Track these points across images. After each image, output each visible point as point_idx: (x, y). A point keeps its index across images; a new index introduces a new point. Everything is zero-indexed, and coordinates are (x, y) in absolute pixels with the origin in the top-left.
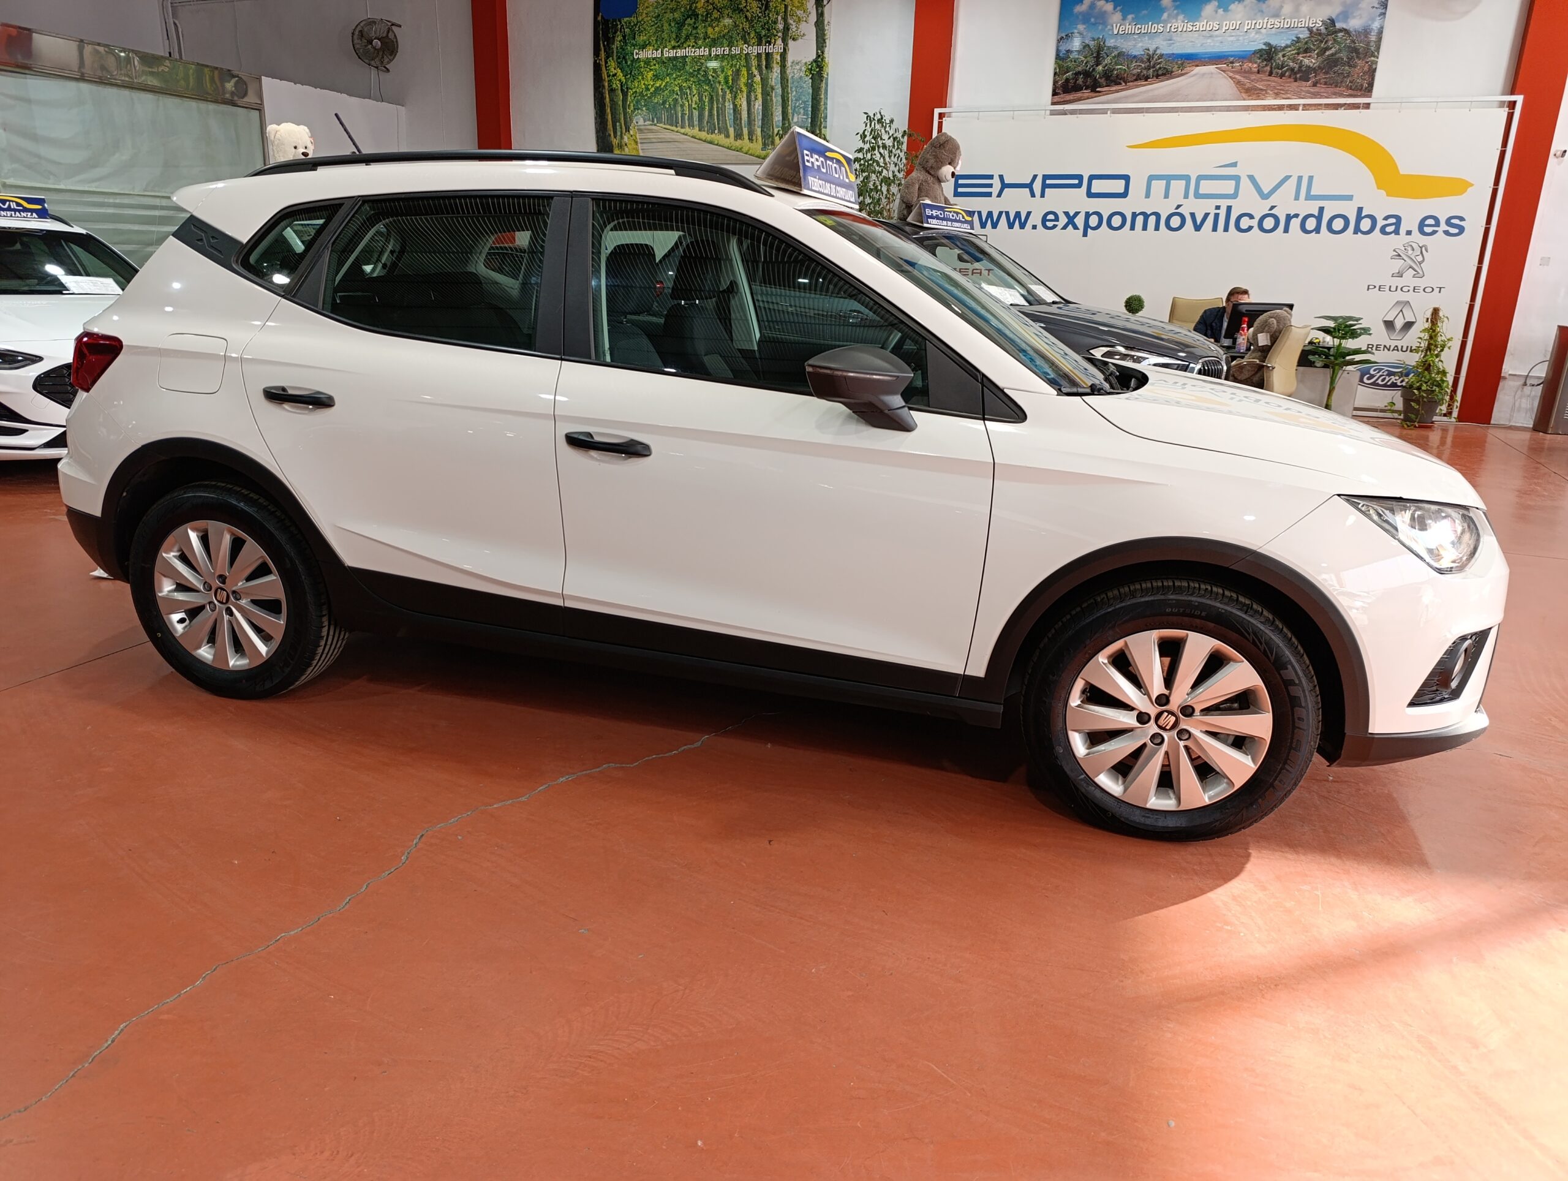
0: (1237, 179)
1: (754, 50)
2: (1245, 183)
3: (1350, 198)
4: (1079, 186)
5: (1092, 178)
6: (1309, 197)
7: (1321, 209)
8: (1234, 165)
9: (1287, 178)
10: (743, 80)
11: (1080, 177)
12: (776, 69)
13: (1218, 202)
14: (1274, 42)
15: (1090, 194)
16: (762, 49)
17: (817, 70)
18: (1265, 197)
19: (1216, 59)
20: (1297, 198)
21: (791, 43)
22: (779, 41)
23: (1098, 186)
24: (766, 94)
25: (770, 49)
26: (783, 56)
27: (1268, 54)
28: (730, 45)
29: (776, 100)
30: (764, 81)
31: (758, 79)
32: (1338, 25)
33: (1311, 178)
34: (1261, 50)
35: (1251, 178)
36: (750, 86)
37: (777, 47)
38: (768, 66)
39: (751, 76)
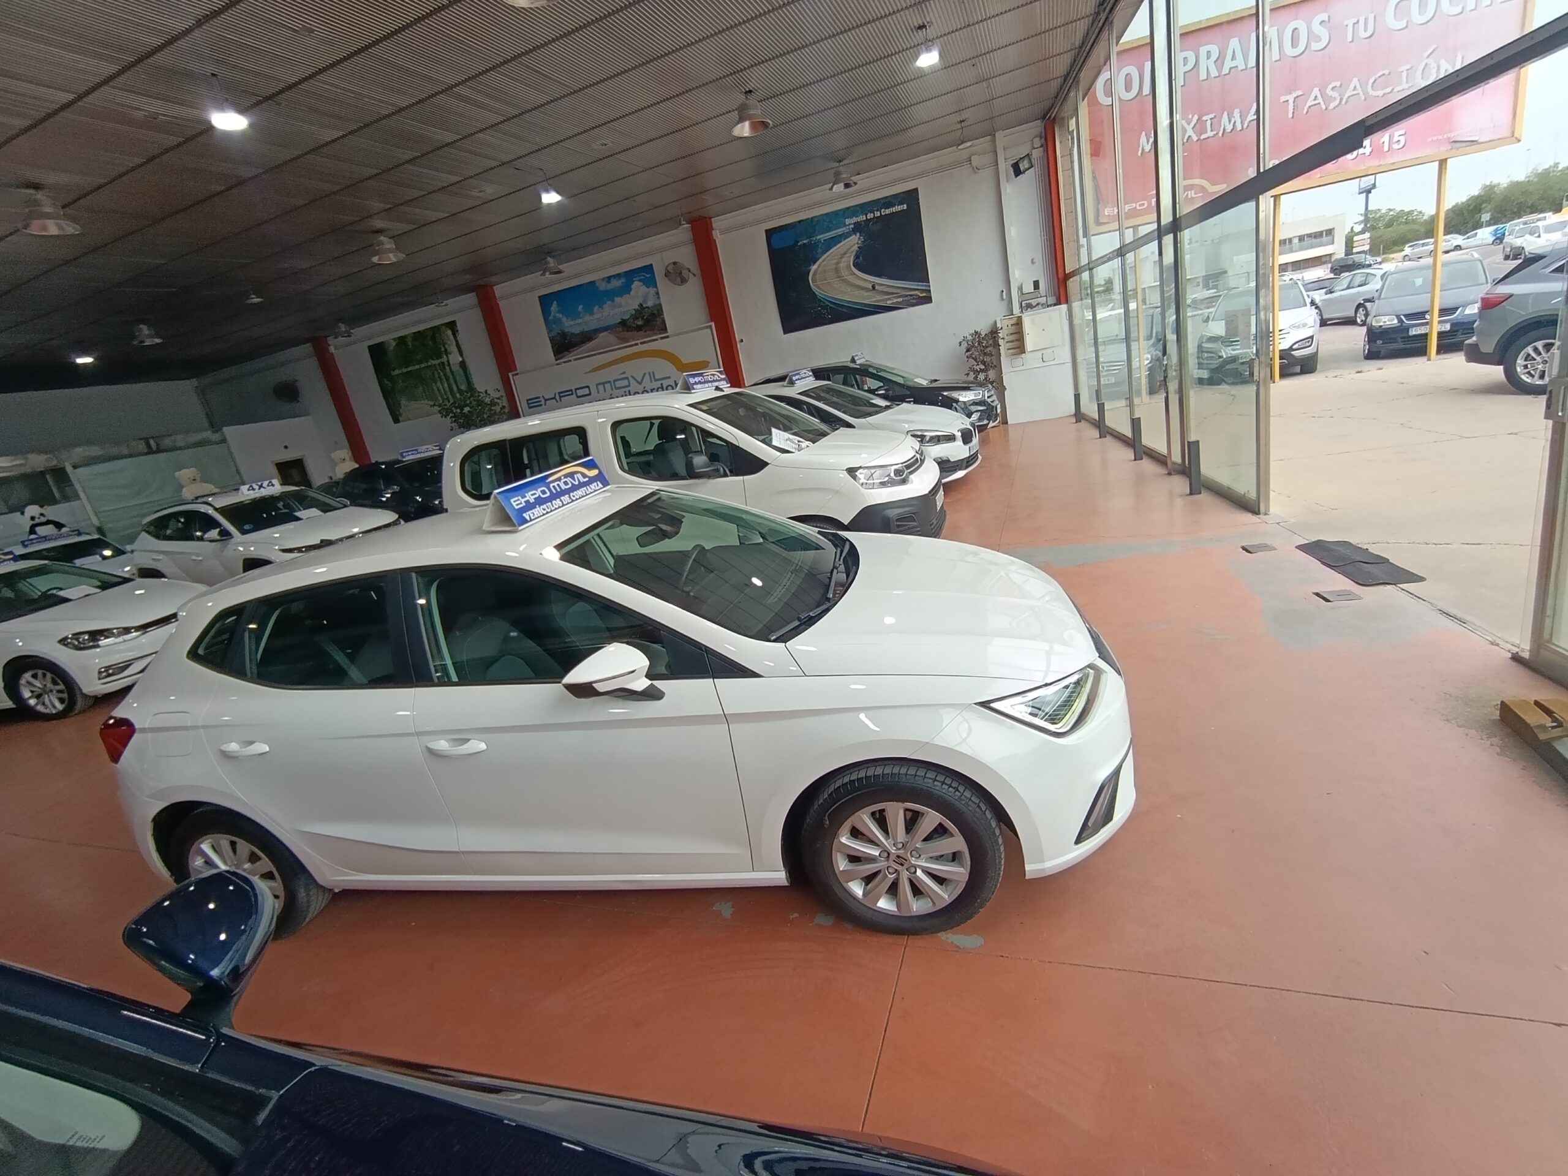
0: (627, 378)
1: (436, 362)
2: (630, 379)
3: (669, 378)
4: (572, 394)
5: (576, 389)
6: (656, 380)
7: (662, 384)
8: (624, 373)
9: (645, 374)
10: (436, 376)
11: (571, 390)
12: (447, 368)
13: (624, 390)
14: (624, 318)
15: (578, 397)
16: (439, 361)
17: (463, 365)
18: (640, 383)
19: (605, 329)
20: (651, 381)
21: (449, 356)
22: (445, 356)
23: (580, 393)
24: (448, 380)
25: (442, 360)
26: (448, 361)
27: (623, 323)
28: (427, 362)
29: (452, 381)
30: (445, 375)
31: (442, 374)
32: (644, 306)
33: (653, 373)
34: (620, 323)
35: (633, 377)
36: (440, 377)
37: (444, 359)
38: (445, 368)
39: (439, 373)
